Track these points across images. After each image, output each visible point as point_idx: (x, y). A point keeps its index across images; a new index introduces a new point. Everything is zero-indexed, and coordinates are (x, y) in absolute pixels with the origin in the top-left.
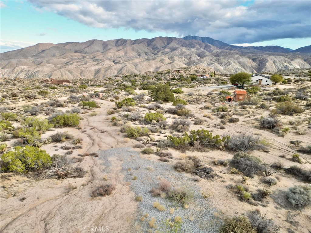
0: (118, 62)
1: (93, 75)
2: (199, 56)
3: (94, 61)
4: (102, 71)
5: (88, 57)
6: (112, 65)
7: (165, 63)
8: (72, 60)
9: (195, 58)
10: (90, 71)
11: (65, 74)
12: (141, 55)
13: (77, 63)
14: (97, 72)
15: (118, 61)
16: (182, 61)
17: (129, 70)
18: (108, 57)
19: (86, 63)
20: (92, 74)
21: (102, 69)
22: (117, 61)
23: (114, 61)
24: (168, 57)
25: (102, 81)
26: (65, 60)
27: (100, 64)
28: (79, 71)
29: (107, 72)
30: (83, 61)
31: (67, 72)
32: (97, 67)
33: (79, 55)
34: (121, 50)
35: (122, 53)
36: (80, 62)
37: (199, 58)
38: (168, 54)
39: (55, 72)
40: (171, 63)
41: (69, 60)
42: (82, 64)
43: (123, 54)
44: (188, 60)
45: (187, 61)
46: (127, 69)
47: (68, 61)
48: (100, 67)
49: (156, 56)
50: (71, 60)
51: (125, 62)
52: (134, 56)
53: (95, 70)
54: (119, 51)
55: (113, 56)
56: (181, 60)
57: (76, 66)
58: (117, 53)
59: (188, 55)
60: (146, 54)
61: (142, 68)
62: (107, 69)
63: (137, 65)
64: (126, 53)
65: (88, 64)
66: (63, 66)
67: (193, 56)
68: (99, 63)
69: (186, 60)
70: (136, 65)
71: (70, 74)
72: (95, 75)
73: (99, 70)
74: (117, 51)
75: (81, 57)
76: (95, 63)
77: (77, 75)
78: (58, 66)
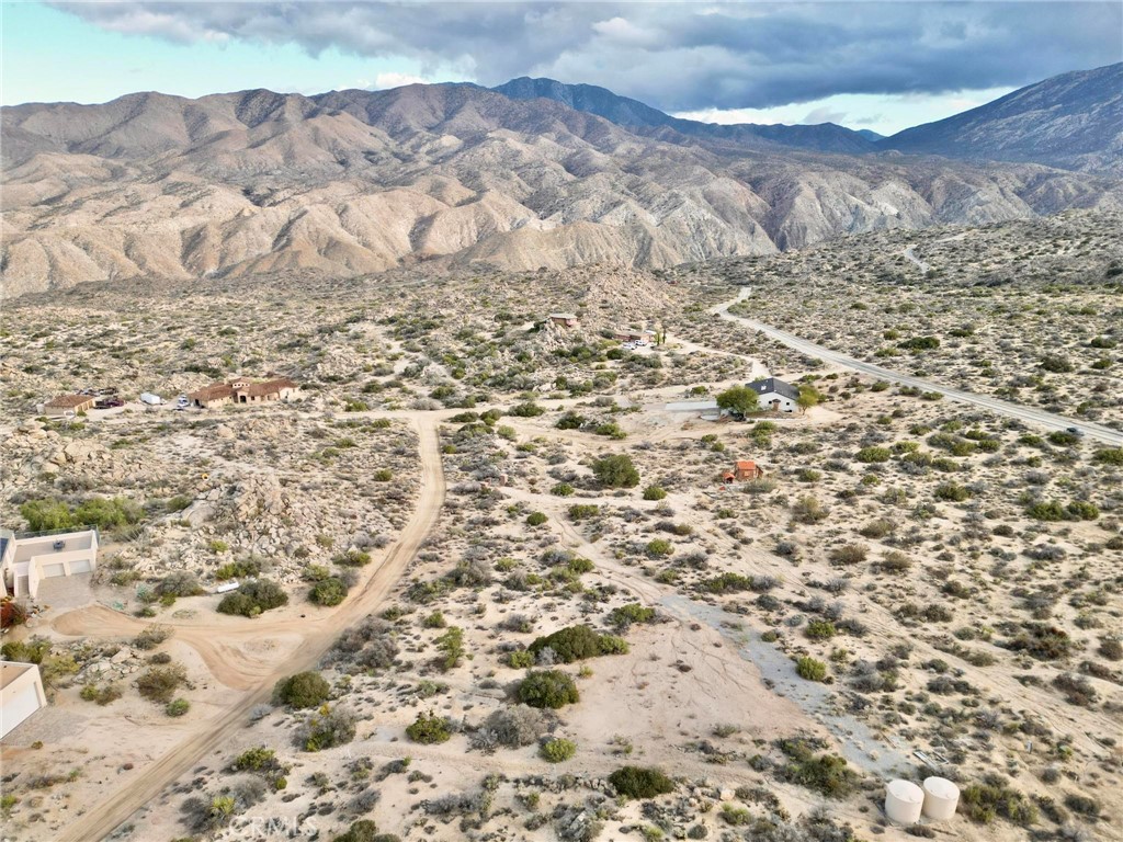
0: (266, 197)
1: (178, 253)
2: (569, 170)
3: (165, 192)
4: (214, 237)
5: (132, 172)
6: (246, 213)
7: (449, 200)
8: (71, 187)
9: (555, 175)
10: (163, 239)
11: (64, 253)
12: (351, 161)
13: (99, 202)
14: (193, 241)
15: (266, 191)
16: (512, 191)
17: (317, 231)
18: (217, 172)
19: (135, 204)
20: (173, 250)
21: (212, 230)
22: (260, 191)
23: (247, 192)
24: (459, 175)
25: (353, 361)
26: (43, 189)
27: (197, 206)
28: (120, 239)
29: (234, 242)
30: (119, 190)
31: (71, 246)
32: (188, 221)
33: (95, 163)
34: (268, 144)
35: (272, 155)
36: (108, 195)
37: (569, 177)
38: (453, 162)
39: (18, 246)
40: (471, 200)
41: (56, 186)
42: (117, 205)
43: (280, 158)
44: (531, 185)
45: (529, 189)
46: (312, 229)
47: (55, 192)
48: (203, 220)
49: (412, 167)
50: (64, 187)
51: (295, 197)
52: (325, 168)
53: (183, 233)
54: (263, 147)
55: (240, 168)
56: (505, 185)
57: (98, 217)
58: (253, 155)
59: (528, 165)
60: (371, 157)
61: (367, 221)
62: (229, 228)
63: (345, 209)
64: (290, 156)
65: (145, 206)
66: (41, 217)
67: (547, 169)
68: (191, 202)
69: (523, 184)
70: (342, 212)
71: (83, 253)
72: (184, 256)
73: (198, 235)
74: (253, 146)
75: (104, 173)
76: (176, 201)
77: (113, 257)
78: (19, 216)
